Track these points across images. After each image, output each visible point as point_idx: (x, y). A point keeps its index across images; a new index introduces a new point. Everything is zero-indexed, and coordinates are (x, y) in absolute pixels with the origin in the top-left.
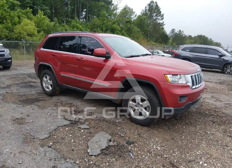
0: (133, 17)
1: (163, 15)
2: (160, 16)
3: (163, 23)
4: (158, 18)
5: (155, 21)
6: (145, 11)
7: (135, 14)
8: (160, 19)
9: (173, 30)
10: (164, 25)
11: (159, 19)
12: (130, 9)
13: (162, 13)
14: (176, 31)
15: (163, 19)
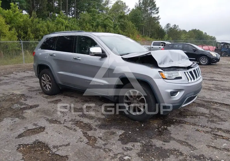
0: (126, 11)
1: (158, 8)
2: (155, 9)
3: (158, 17)
4: (153, 11)
5: (150, 15)
6: (139, 4)
7: (128, 8)
8: (156, 13)
9: (168, 25)
10: (159, 19)
11: (153, 13)
12: (123, 3)
13: (157, 7)
14: (171, 26)
15: (158, 13)
